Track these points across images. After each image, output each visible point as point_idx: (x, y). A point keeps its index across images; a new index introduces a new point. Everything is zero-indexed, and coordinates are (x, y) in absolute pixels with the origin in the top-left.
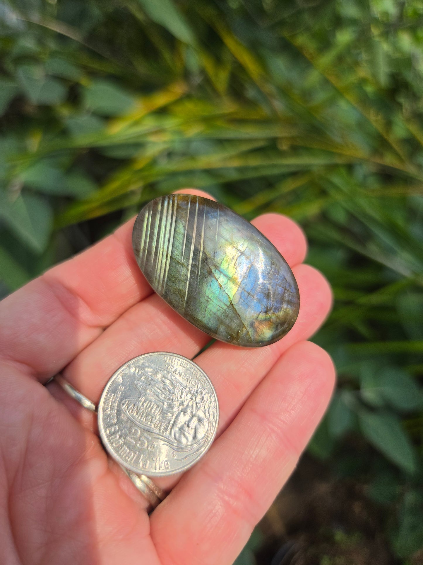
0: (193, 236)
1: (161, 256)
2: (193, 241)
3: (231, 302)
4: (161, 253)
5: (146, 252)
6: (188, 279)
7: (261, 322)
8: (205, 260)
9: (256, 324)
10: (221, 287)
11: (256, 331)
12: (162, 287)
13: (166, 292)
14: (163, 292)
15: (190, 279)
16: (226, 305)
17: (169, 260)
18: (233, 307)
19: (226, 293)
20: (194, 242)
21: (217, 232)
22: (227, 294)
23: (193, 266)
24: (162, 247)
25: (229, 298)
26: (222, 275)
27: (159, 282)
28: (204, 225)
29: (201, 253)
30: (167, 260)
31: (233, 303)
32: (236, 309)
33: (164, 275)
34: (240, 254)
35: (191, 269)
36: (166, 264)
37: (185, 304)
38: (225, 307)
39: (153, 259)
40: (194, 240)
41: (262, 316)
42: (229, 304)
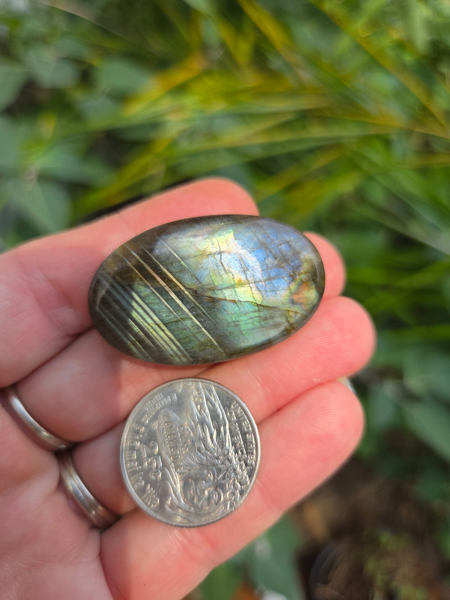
0: (163, 285)
1: (154, 333)
2: (167, 289)
3: (257, 304)
4: (151, 330)
5: (137, 343)
6: (201, 326)
7: (297, 292)
8: (195, 293)
9: (295, 297)
10: (234, 302)
11: (301, 304)
12: (185, 356)
13: (193, 357)
14: (191, 359)
15: (202, 324)
16: (256, 311)
17: (165, 328)
18: (263, 306)
19: (245, 302)
20: (170, 289)
21: (179, 258)
22: (247, 301)
23: (191, 310)
24: (146, 324)
25: (252, 302)
26: (225, 291)
27: (177, 355)
28: (161, 266)
29: (186, 292)
30: (163, 331)
31: (259, 303)
32: (267, 305)
33: (176, 345)
34: (219, 256)
35: (193, 314)
36: (167, 335)
37: (220, 349)
38: (256, 314)
39: (151, 343)
40: (168, 287)
41: (293, 286)
42: (257, 308)
